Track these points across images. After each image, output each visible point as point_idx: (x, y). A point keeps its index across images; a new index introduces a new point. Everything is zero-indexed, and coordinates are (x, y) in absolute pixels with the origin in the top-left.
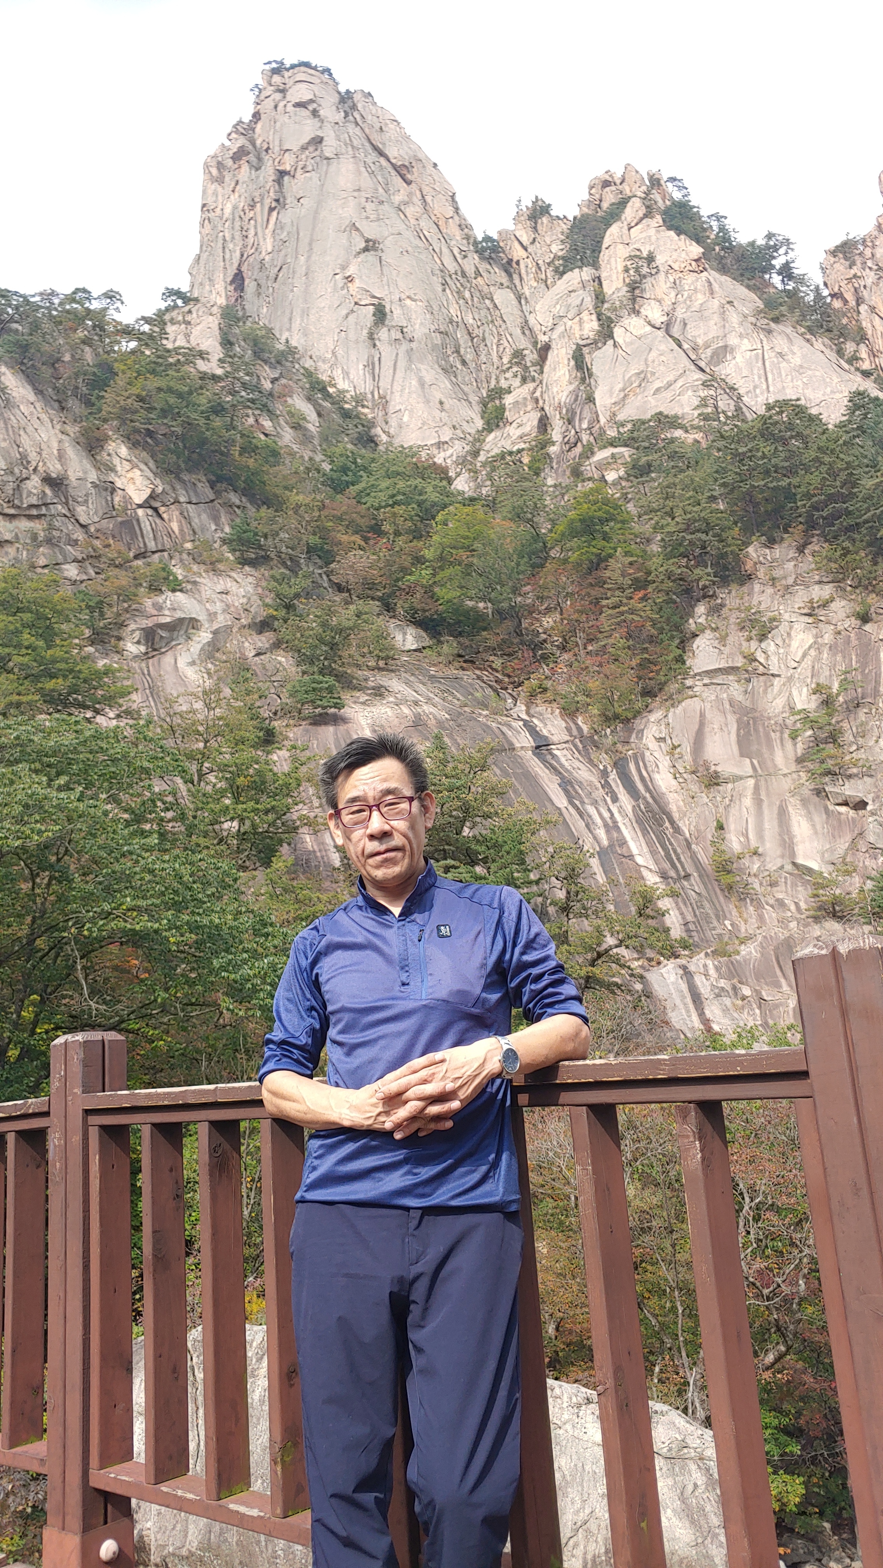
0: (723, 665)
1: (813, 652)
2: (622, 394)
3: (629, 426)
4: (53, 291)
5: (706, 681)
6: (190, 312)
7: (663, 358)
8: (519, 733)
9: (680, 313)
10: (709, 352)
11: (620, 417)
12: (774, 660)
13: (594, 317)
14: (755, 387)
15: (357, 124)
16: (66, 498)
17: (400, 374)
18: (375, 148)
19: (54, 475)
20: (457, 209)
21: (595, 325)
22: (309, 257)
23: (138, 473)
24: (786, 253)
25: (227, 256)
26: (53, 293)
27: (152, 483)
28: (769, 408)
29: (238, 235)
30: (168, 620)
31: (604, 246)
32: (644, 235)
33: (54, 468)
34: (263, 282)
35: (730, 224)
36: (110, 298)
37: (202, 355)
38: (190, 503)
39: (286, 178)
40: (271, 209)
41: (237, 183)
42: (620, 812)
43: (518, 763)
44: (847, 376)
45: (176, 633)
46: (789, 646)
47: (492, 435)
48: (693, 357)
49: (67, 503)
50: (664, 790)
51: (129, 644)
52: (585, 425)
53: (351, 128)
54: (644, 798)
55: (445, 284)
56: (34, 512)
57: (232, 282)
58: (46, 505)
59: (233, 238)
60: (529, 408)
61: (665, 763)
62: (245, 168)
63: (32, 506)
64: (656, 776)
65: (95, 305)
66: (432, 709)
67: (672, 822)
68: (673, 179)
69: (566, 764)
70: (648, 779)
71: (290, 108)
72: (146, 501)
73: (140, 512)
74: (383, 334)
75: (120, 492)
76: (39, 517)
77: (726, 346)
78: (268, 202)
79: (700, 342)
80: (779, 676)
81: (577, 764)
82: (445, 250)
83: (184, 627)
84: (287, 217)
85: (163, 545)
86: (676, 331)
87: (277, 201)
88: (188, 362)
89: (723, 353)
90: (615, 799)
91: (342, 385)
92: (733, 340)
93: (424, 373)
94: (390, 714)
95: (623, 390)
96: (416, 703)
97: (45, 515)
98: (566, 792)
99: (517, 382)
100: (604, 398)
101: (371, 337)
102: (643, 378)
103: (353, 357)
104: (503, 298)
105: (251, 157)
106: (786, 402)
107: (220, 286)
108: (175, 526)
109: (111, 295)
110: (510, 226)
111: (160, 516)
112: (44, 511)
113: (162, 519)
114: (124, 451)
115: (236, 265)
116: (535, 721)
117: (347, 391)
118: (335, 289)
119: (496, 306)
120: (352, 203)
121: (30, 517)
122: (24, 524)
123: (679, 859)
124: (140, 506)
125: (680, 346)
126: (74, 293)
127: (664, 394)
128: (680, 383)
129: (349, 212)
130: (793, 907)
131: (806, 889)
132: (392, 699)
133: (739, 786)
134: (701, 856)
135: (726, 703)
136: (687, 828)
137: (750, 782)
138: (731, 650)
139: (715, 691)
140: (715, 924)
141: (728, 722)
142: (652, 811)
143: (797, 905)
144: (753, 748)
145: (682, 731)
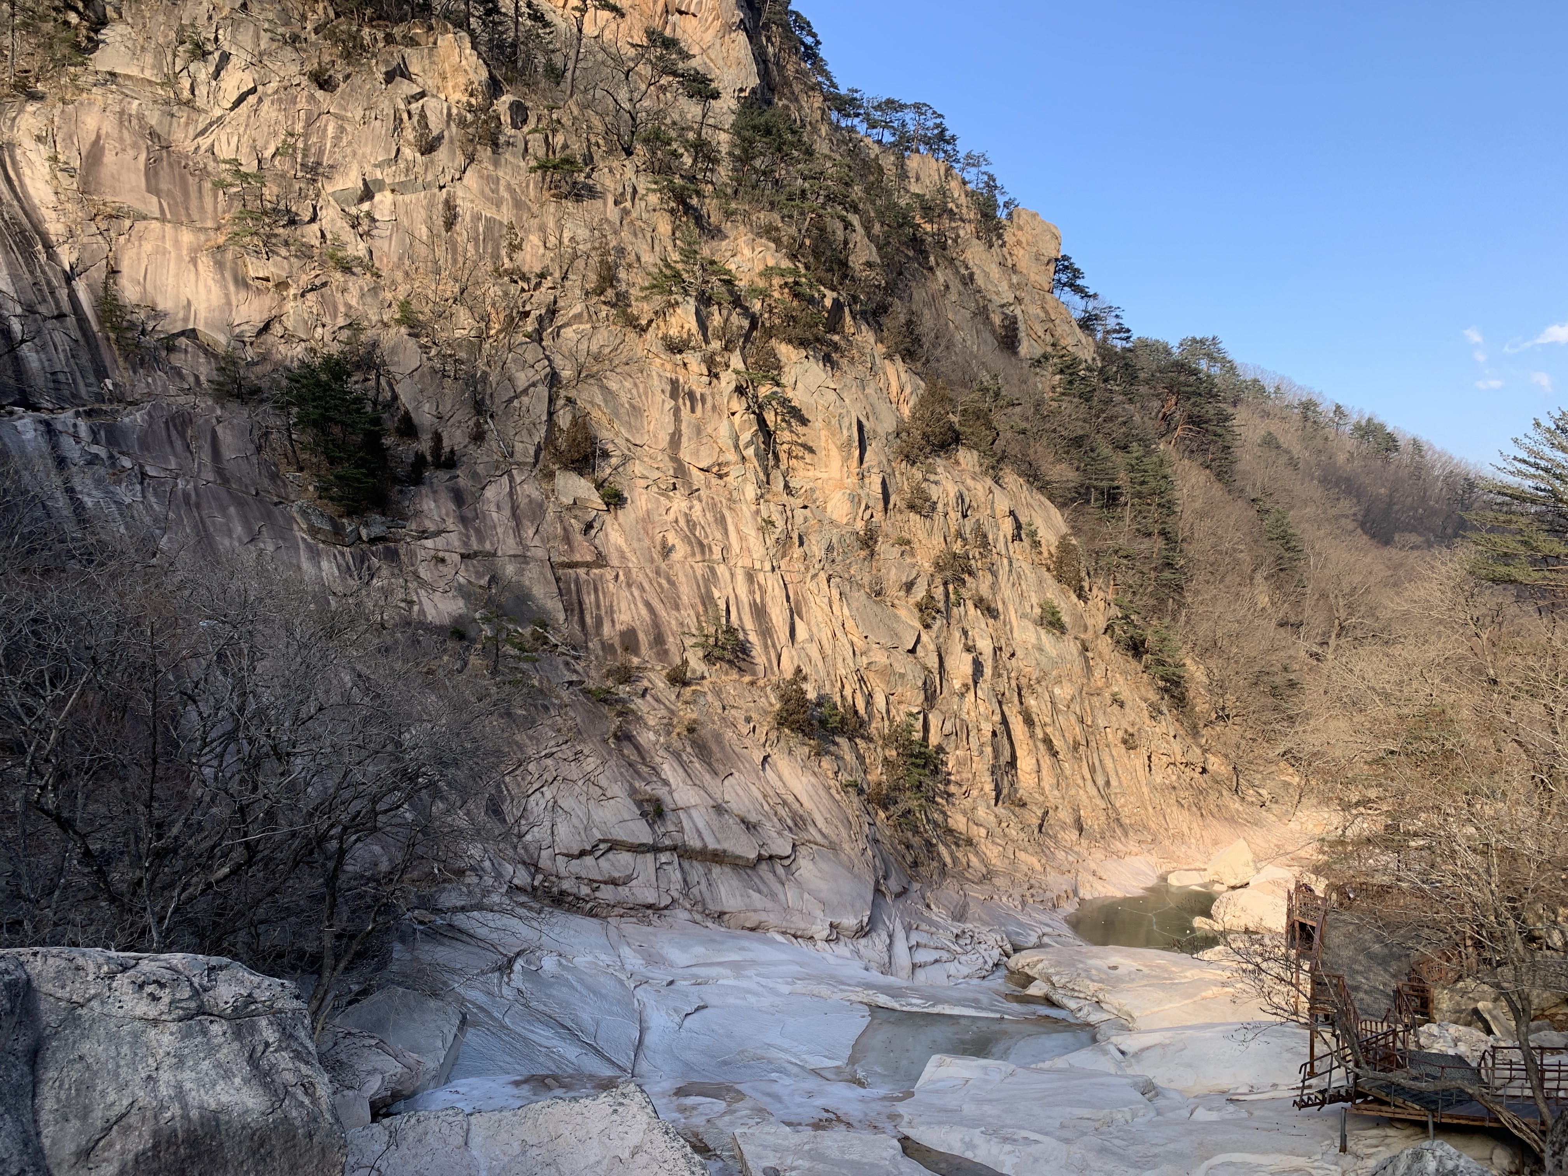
0: (136, 73)
1: (252, 99)
5: (111, 85)
12: (203, 90)
46: (223, 80)
50: (37, 201)
64: (27, 181)
67: (48, 246)
70: (16, 183)
80: (206, 112)
123: (52, 293)
130: (191, 379)
131: (209, 363)
133: (140, 225)
134: (83, 296)
135: (135, 122)
136: (67, 257)
137: (155, 225)
138: (149, 59)
139: (121, 101)
140: (92, 379)
141: (135, 146)
142: (20, 224)
143: (197, 378)
144: (164, 186)
145: (71, 137)
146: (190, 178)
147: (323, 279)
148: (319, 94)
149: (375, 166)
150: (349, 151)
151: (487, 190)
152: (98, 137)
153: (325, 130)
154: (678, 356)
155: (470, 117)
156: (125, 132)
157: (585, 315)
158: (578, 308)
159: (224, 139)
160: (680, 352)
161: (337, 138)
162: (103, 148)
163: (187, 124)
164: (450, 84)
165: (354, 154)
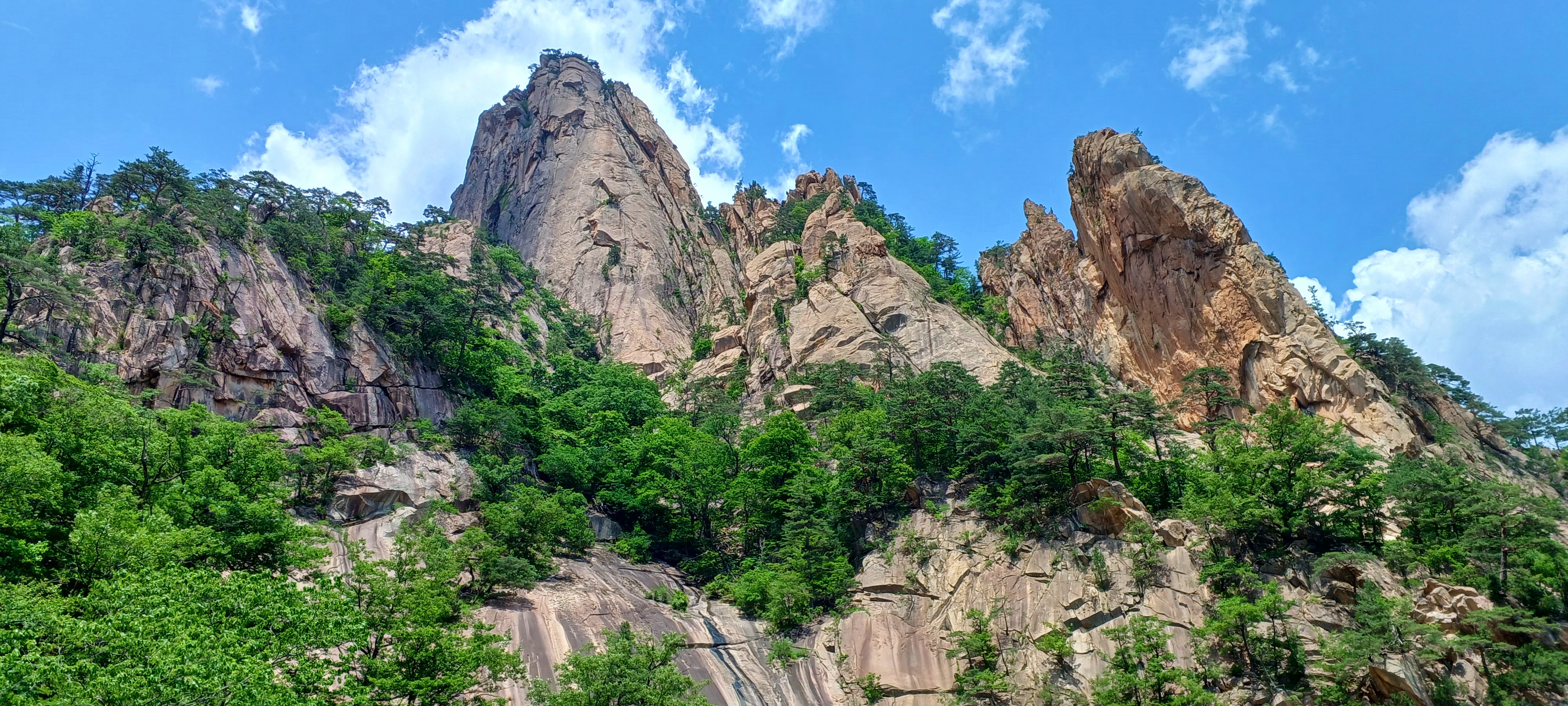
0: (888, 582)
1: (967, 579)
2: (811, 345)
3: (816, 369)
4: (326, 190)
5: (873, 595)
6: (448, 228)
7: (847, 318)
8: (699, 629)
9: (863, 284)
10: (885, 318)
11: (810, 360)
12: (933, 582)
13: (793, 280)
14: (921, 350)
15: (615, 107)
16: (300, 369)
17: (625, 304)
18: (627, 127)
19: (292, 346)
20: (689, 183)
21: (794, 286)
22: (560, 201)
23: (374, 355)
24: (950, 251)
25: (489, 190)
26: (326, 192)
27: (386, 365)
28: (934, 366)
29: (500, 175)
30: (376, 490)
31: (807, 225)
32: (839, 222)
33: (294, 339)
34: (517, 215)
35: (908, 222)
36: (378, 204)
37: (453, 262)
38: (418, 387)
39: (549, 140)
40: (533, 160)
41: (506, 135)
43: (696, 660)
44: (996, 350)
45: (381, 504)
46: (946, 571)
47: (700, 363)
48: (873, 320)
49: (299, 373)
50: (829, 698)
51: (333, 510)
52: (779, 364)
53: (609, 109)
55: (672, 238)
56: (265, 377)
57: (488, 211)
58: (279, 372)
59: (496, 177)
60: (733, 344)
61: (833, 672)
62: (515, 124)
63: (263, 371)
64: (824, 685)
65: (362, 208)
66: (620, 600)
68: (863, 185)
69: (741, 665)
70: (817, 688)
71: (560, 85)
72: (377, 380)
73: (369, 389)
74: (615, 270)
75: (354, 369)
76: (268, 382)
77: (900, 315)
78: (530, 153)
79: (878, 309)
80: (937, 598)
81: (751, 666)
82: (676, 212)
83: (391, 499)
84: (544, 166)
86: (859, 298)
87: (539, 153)
88: (439, 266)
89: (897, 321)
91: (574, 306)
92: (904, 311)
93: (646, 306)
94: (577, 600)
95: (812, 339)
96: (604, 592)
97: (274, 381)
98: (739, 692)
99: (724, 323)
100: (796, 344)
101: (605, 270)
102: (829, 332)
103: (587, 285)
104: (720, 255)
105: (522, 118)
106: (949, 364)
107: (478, 213)
108: (400, 406)
109: (380, 203)
110: (731, 202)
111: (387, 394)
112: (274, 377)
113: (390, 398)
114: (364, 334)
115: (495, 198)
116: (716, 619)
117: (578, 312)
118: (579, 229)
119: (713, 262)
120: (603, 165)
121: (259, 381)
122: (252, 387)
124: (370, 384)
125: (862, 311)
126: (344, 195)
127: (846, 347)
128: (860, 339)
129: (599, 172)
132: (581, 586)
135: (890, 619)
137: (910, 697)
138: (895, 570)
139: (880, 606)
141: (891, 638)
144: (914, 664)
146: (931, 653)
148: (1016, 561)
149: (1067, 608)
152: (866, 637)
153: (1024, 588)
156: (884, 628)
159: (951, 615)
161: (1034, 593)
163: (925, 611)
165: (1050, 602)
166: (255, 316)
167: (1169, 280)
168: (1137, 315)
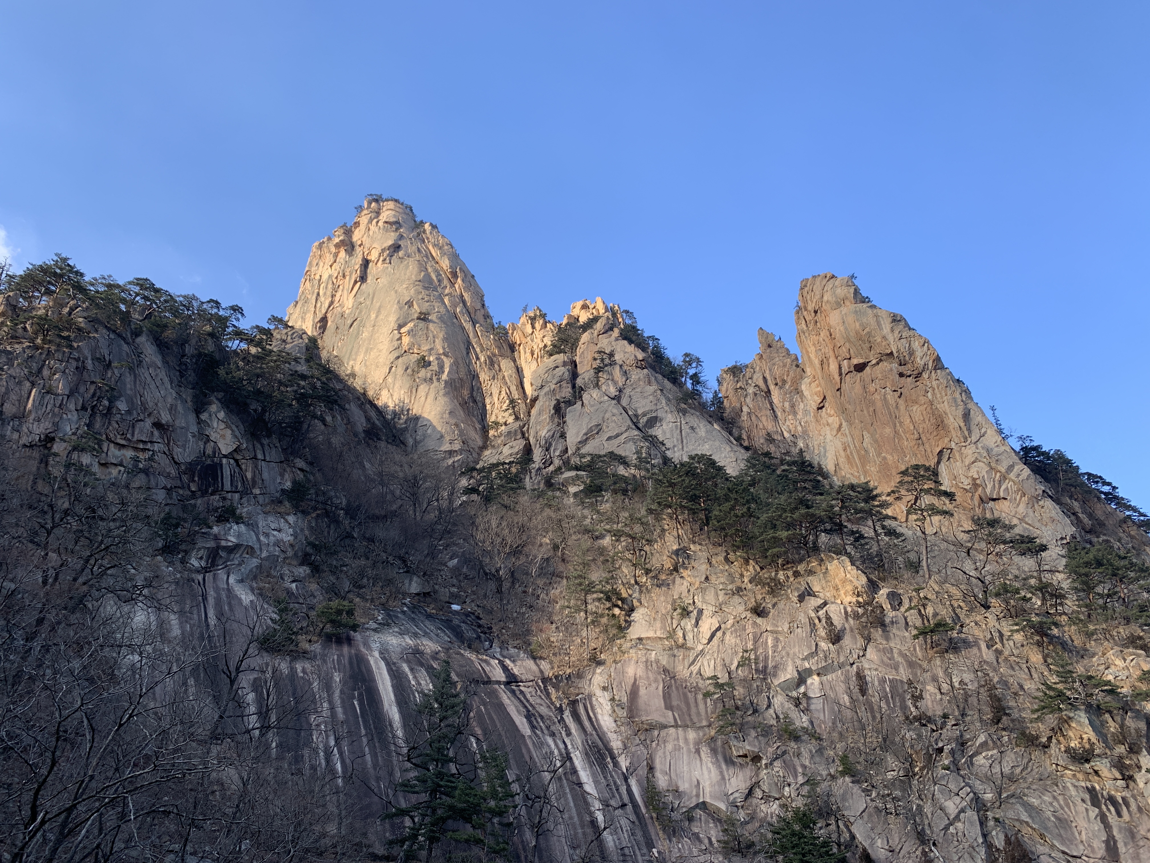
0: (652, 635)
1: (719, 634)
2: (585, 437)
3: (589, 458)
4: (194, 297)
7: (614, 418)
8: (495, 669)
9: (627, 391)
10: (645, 419)
11: (583, 451)
12: (691, 636)
13: (570, 385)
14: (675, 446)
15: (424, 241)
16: (169, 441)
18: (434, 259)
19: (164, 422)
20: (483, 305)
21: (570, 389)
22: (377, 317)
23: (229, 432)
24: (697, 367)
25: (318, 305)
27: (239, 441)
28: (691, 458)
29: (329, 293)
30: (229, 544)
31: (580, 343)
32: (608, 340)
33: (165, 418)
34: (340, 327)
35: (663, 343)
36: (235, 310)
37: (297, 359)
38: (264, 460)
39: (370, 265)
41: (335, 261)
42: (572, 744)
43: (494, 694)
44: (735, 448)
45: (232, 556)
46: (701, 626)
47: (489, 451)
48: (635, 421)
49: (168, 444)
50: (605, 729)
51: (193, 559)
52: (557, 453)
53: (420, 243)
54: (592, 735)
56: (141, 446)
57: (318, 322)
58: (152, 442)
59: (325, 294)
60: (518, 437)
61: (607, 707)
62: (342, 254)
63: (140, 441)
64: (600, 717)
65: (221, 313)
66: (430, 643)
67: (613, 758)
68: (627, 312)
69: (531, 700)
70: (594, 720)
71: (381, 223)
72: (230, 453)
73: (224, 461)
74: (422, 374)
75: (212, 444)
76: (144, 450)
77: (656, 417)
78: (354, 277)
79: (640, 412)
80: (693, 649)
81: (539, 701)
83: (240, 552)
84: (366, 288)
85: (237, 487)
86: (624, 402)
87: (361, 277)
89: (654, 421)
90: (569, 734)
91: (386, 401)
92: (661, 414)
94: (394, 641)
95: (586, 434)
96: (417, 636)
97: (149, 450)
98: (530, 722)
99: (511, 419)
100: (573, 437)
101: (413, 374)
102: (600, 428)
103: (398, 385)
104: (507, 365)
105: (349, 247)
106: (703, 456)
107: (309, 323)
108: (249, 475)
111: (238, 465)
112: (149, 446)
113: (241, 469)
114: (222, 415)
115: (324, 311)
116: (508, 661)
117: (389, 406)
118: (392, 339)
119: (501, 369)
121: (136, 449)
122: (129, 453)
123: (617, 790)
124: (225, 456)
125: (626, 412)
126: (208, 301)
127: (613, 441)
128: (625, 435)
129: (410, 292)
130: (706, 841)
131: (716, 826)
132: (397, 629)
133: (663, 733)
134: (635, 789)
135: (654, 665)
136: (624, 763)
137: (672, 730)
138: (658, 624)
139: (646, 654)
140: (645, 851)
141: (656, 680)
142: (597, 746)
143: (710, 839)
144: (675, 703)
145: (621, 683)
146: (689, 694)
147: (783, 748)
148: (759, 620)
149: (803, 659)
150: (784, 653)
151: (885, 659)
152: (635, 680)
153: (767, 642)
154: (1087, 766)
155: (860, 611)
156: (650, 673)
157: (990, 742)
158: (982, 738)
159: (706, 664)
160: (1088, 761)
161: (775, 646)
162: (639, 686)
163: (683, 659)
164: (842, 592)
165: (788, 654)
166: (136, 396)
167: (877, 396)
168: (850, 423)
